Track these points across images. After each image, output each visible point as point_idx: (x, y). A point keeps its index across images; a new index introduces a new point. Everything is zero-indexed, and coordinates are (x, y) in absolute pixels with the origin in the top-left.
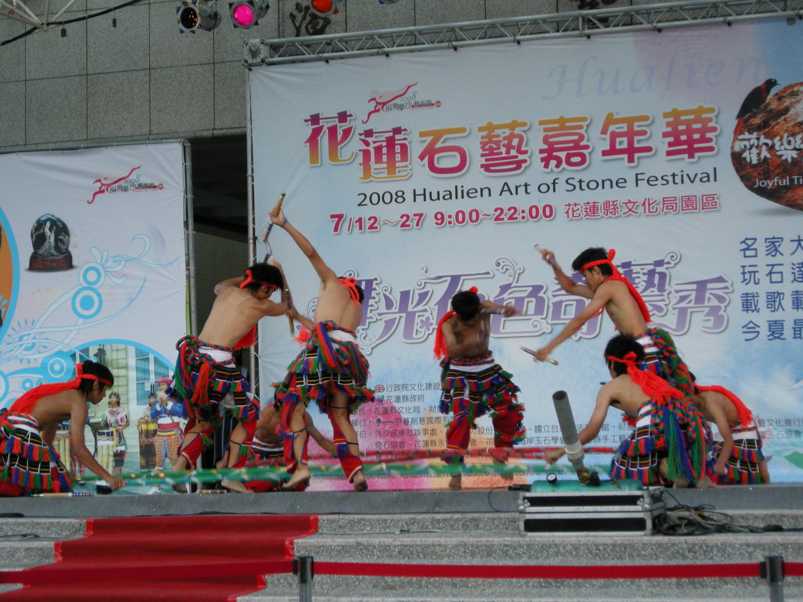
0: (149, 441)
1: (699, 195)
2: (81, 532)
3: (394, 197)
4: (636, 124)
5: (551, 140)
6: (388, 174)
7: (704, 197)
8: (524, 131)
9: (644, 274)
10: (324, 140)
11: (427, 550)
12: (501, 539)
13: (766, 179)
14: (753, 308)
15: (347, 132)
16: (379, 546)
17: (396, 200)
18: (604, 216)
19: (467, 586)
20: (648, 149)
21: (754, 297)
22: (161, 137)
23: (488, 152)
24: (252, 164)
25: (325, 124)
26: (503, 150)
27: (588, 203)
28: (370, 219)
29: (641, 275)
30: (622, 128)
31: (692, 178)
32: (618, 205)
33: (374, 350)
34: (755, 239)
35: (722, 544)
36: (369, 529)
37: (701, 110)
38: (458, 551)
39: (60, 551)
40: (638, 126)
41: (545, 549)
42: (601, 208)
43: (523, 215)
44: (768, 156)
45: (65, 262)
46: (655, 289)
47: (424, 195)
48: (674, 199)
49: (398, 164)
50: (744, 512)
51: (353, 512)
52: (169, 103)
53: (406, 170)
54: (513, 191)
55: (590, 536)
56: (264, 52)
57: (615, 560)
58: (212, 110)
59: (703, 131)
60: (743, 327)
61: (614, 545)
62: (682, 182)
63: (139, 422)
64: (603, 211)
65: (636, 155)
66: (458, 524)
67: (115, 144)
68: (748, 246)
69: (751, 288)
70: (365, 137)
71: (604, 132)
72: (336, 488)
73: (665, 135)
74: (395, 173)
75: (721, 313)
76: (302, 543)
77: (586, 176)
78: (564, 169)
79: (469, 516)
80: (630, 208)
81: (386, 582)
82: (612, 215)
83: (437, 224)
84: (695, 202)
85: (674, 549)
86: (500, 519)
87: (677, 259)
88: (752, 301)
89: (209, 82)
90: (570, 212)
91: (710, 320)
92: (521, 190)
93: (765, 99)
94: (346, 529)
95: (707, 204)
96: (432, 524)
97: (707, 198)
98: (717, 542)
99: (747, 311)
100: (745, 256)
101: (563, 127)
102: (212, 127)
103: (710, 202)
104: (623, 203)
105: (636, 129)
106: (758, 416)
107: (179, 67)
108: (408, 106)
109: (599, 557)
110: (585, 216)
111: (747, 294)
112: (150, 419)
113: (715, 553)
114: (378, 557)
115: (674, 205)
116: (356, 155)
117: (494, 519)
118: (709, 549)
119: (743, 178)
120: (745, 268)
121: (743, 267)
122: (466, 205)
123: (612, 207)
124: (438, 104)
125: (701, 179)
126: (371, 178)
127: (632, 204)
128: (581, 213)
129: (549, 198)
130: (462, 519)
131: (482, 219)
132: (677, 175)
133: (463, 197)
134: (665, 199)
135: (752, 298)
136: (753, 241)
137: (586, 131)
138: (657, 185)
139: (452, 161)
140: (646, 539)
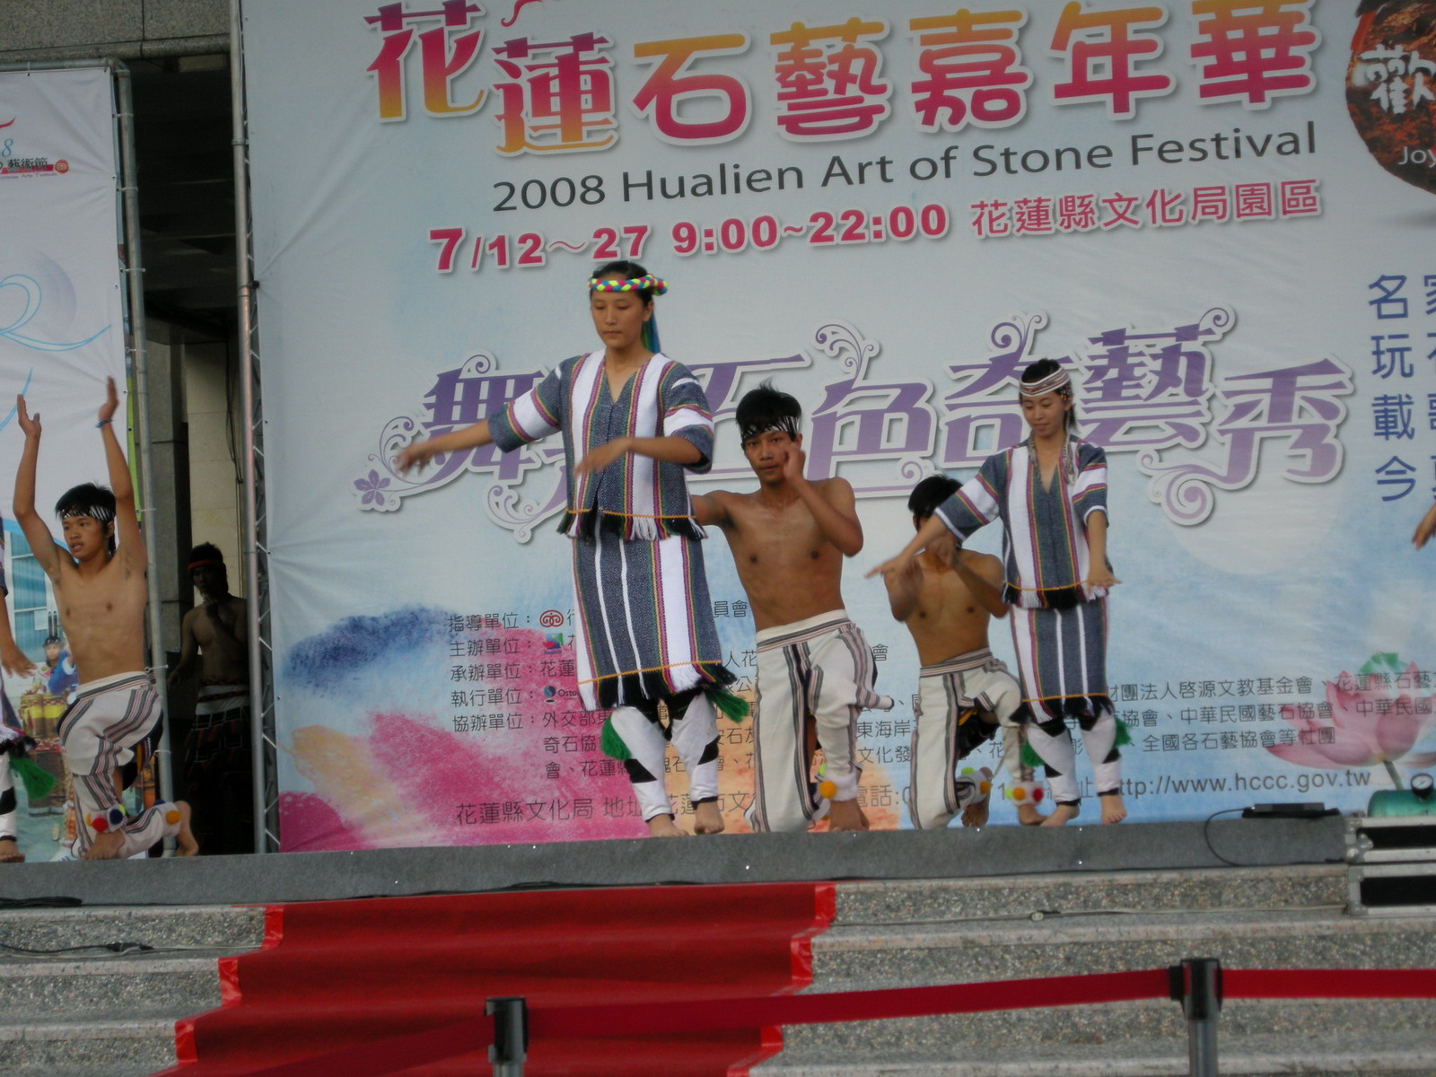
0: (47, 745)
1: (1275, 182)
2: (253, 937)
3: (579, 190)
4: (1131, 27)
5: (938, 62)
6: (565, 138)
7: (1288, 188)
8: (876, 43)
9: (1154, 357)
10: (413, 64)
13: (1425, 147)
14: (1400, 428)
15: (467, 46)
16: (1017, 946)
18: (1062, 229)
19: (1270, 1030)
20: (1161, 82)
21: (1401, 404)
23: (793, 89)
24: (245, 117)
25: (414, 27)
26: (829, 84)
27: (1026, 202)
28: (523, 240)
29: (1147, 360)
30: (1101, 35)
31: (1259, 145)
32: (1093, 206)
33: (538, 533)
34: (1403, 279)
36: (958, 910)
39: (234, 978)
40: (1136, 32)
42: (1054, 211)
43: (878, 228)
44: (1429, 96)
46: (1180, 390)
47: (649, 185)
48: (1219, 191)
49: (586, 118)
53: (606, 130)
54: (854, 175)
59: (1282, 42)
60: (1378, 471)
62: (1238, 153)
63: (22, 703)
64: (1060, 219)
65: (1133, 96)
66: (1173, 895)
68: (1386, 294)
69: (1395, 385)
70: (510, 56)
71: (1059, 43)
72: (454, 841)
73: (1198, 51)
74: (579, 137)
75: (1329, 439)
76: (832, 945)
77: (1019, 142)
78: (968, 126)
79: (1198, 876)
80: (1121, 211)
81: (1074, 1025)
82: (1079, 228)
83: (679, 249)
84: (1266, 197)
86: (1272, 881)
87: (1227, 323)
88: (1398, 414)
90: (985, 220)
91: (1303, 456)
92: (873, 173)
94: (903, 913)
95: (1293, 203)
97: (1292, 189)
100: (1380, 316)
101: (965, 35)
102: (138, 34)
103: (1301, 197)
104: (1104, 201)
105: (1131, 37)
106: (1413, 665)
110: (1018, 230)
111: (1385, 398)
112: (48, 695)
115: (1220, 205)
116: (488, 98)
119: (1374, 146)
120: (1381, 342)
121: (1377, 339)
122: (747, 207)
123: (1078, 210)
125: (1279, 148)
126: (525, 149)
127: (1125, 204)
128: (1009, 223)
129: (937, 191)
130: (1180, 883)
131: (782, 238)
132: (1226, 139)
133: (738, 190)
134: (1199, 193)
135: (1397, 407)
136: (1398, 282)
137: (1018, 43)
138: (1179, 160)
139: (711, 108)
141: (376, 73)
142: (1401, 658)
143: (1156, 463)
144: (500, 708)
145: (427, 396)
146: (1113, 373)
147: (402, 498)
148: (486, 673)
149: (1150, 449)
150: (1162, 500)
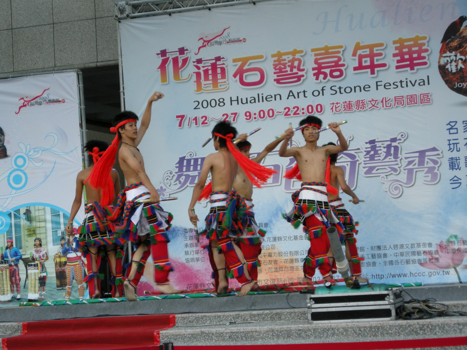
0: (61, 269)
1: (418, 94)
2: (19, 331)
3: (218, 102)
4: (375, 49)
5: (319, 61)
6: (213, 87)
7: (422, 96)
8: (302, 56)
9: (384, 147)
10: (170, 67)
11: (248, 335)
12: (296, 326)
13: (462, 82)
14: (457, 167)
15: (185, 61)
16: (216, 333)
17: (219, 105)
18: (356, 110)
20: (384, 65)
21: (457, 160)
22: (62, 68)
23: (278, 71)
24: (123, 84)
25: (170, 56)
26: (288, 69)
27: (346, 102)
28: (202, 118)
29: (382, 148)
30: (366, 52)
31: (413, 83)
32: (365, 103)
34: (456, 122)
35: (442, 324)
36: (209, 322)
37: (417, 38)
38: (268, 334)
39: (6, 344)
40: (376, 50)
41: (325, 332)
42: (354, 105)
43: (303, 111)
44: (463, 67)
45: (2, 153)
46: (392, 157)
47: (238, 100)
48: (402, 97)
49: (219, 81)
50: (455, 302)
51: (198, 311)
52: (67, 46)
53: (225, 84)
54: (296, 96)
55: (355, 322)
56: (128, 10)
57: (372, 337)
58: (96, 49)
59: (419, 52)
60: (450, 180)
61: (371, 327)
62: (407, 86)
63: (55, 257)
64: (356, 107)
65: (376, 69)
66: (268, 317)
67: (32, 74)
68: (451, 127)
69: (455, 154)
70: (197, 64)
71: (354, 55)
73: (395, 55)
74: (218, 87)
75: (436, 171)
76: (165, 333)
77: (343, 85)
78: (329, 80)
79: (275, 311)
80: (373, 104)
82: (361, 110)
83: (247, 119)
84: (415, 98)
85: (411, 329)
86: (295, 313)
87: (405, 137)
88: (456, 163)
89: (93, 31)
90: (334, 108)
91: (428, 176)
92: (301, 95)
93: (460, 29)
94: (194, 323)
95: (424, 100)
96: (250, 317)
97: (423, 96)
98: (439, 323)
99: (453, 169)
100: (450, 134)
101: (327, 53)
102: (96, 60)
103: (426, 98)
104: (369, 101)
105: (375, 52)
106: (462, 238)
107: (72, 22)
108: (224, 42)
109: (361, 336)
110: (344, 111)
111: (452, 158)
112: (62, 255)
113: (437, 330)
114: (216, 341)
115: (402, 101)
116: (191, 76)
117: (291, 313)
118: (433, 328)
119: (447, 82)
120: (450, 141)
121: (449, 140)
122: (265, 106)
123: (361, 104)
125: (419, 84)
126: (202, 91)
127: (374, 102)
128: (341, 108)
129: (320, 100)
130: (270, 314)
131: (276, 115)
132: (403, 82)
133: (263, 101)
134: (396, 98)
135: (455, 161)
136: (455, 123)
137: (342, 55)
138: (390, 88)
139: (255, 77)
140: (392, 322)
141: (159, 70)
142: (458, 236)
143: (386, 179)
144: (198, 256)
145: (176, 164)
146: (372, 153)
147: (170, 194)
148: (194, 245)
149: (384, 175)
150: (388, 190)
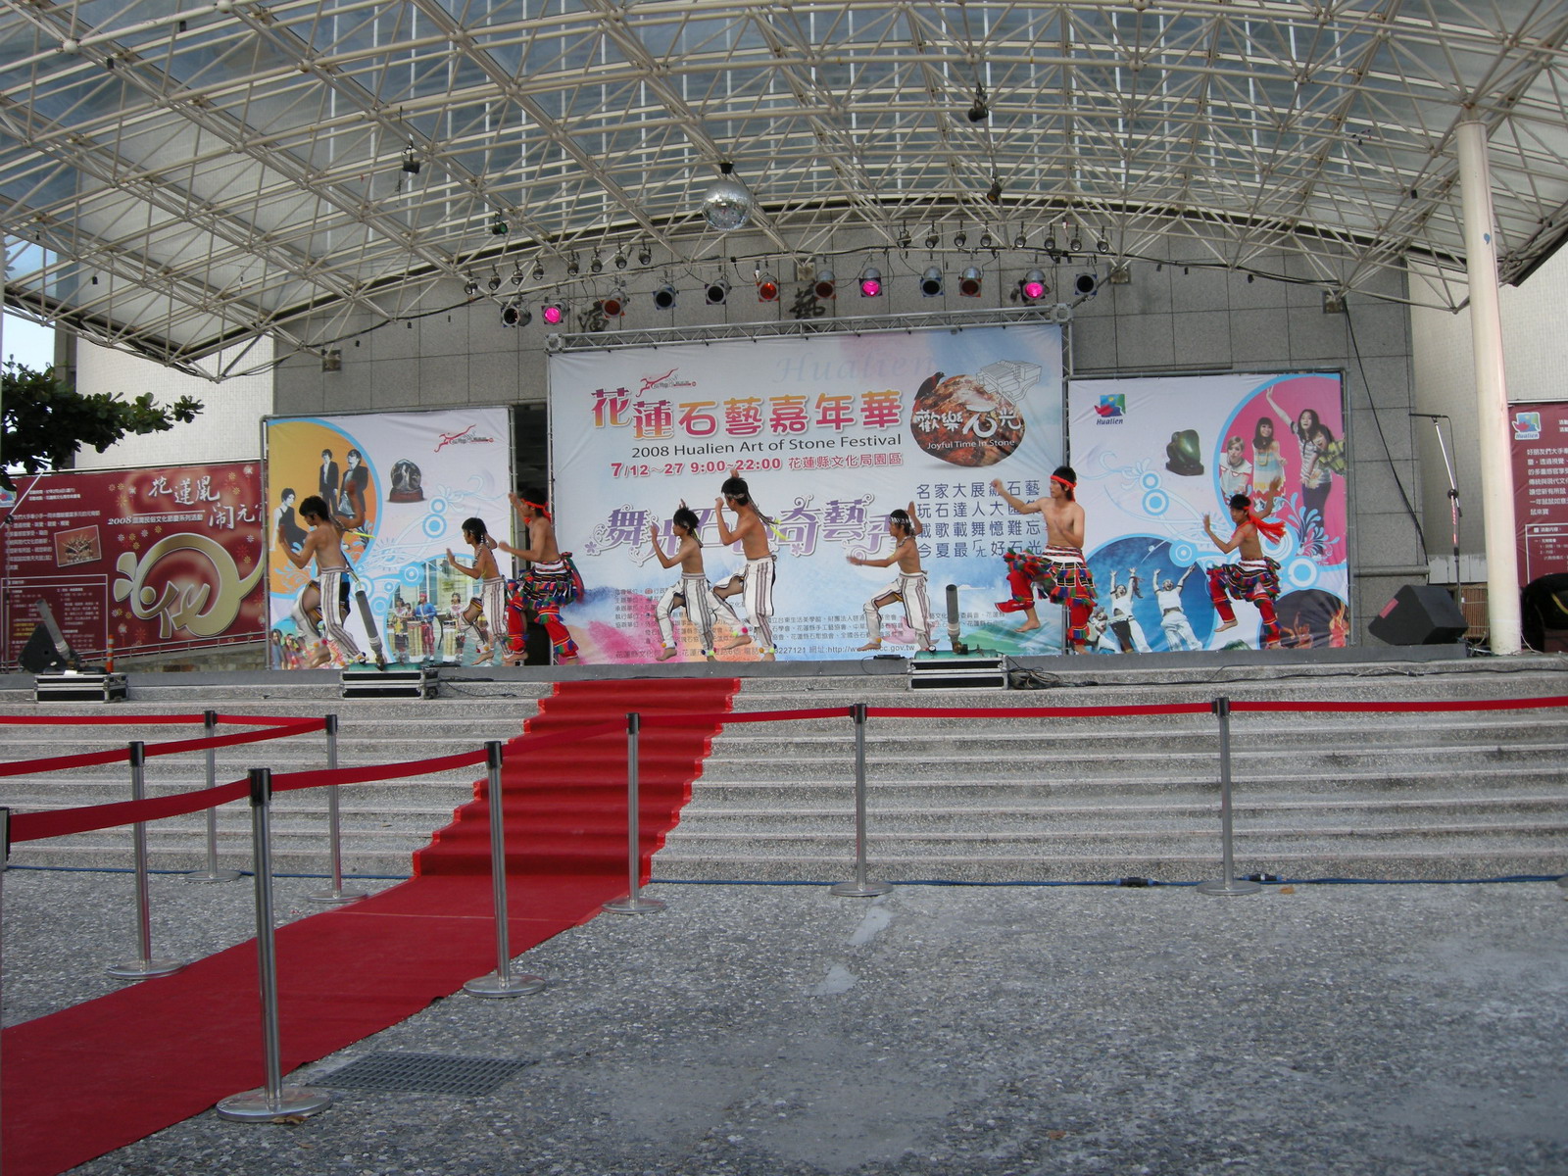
1: (887, 453)
2: (550, 693)
3: (661, 451)
5: (779, 412)
6: (656, 434)
7: (891, 455)
8: (758, 405)
9: (847, 509)
10: (607, 409)
12: (893, 694)
13: (936, 443)
15: (624, 403)
17: (662, 454)
18: (818, 467)
20: (851, 420)
22: (478, 404)
23: (731, 420)
24: (551, 426)
25: (607, 396)
26: (743, 418)
27: (806, 458)
28: (642, 467)
29: (845, 510)
30: (832, 404)
31: (882, 441)
32: (828, 460)
33: (645, 563)
34: (928, 486)
35: (1061, 695)
36: (781, 688)
37: (889, 393)
39: (543, 706)
40: (843, 403)
41: (929, 701)
42: (815, 461)
43: (758, 465)
44: (938, 427)
45: (417, 496)
46: (856, 520)
47: (683, 450)
48: (869, 456)
49: (663, 427)
50: (1065, 672)
52: (484, 379)
53: (670, 432)
54: (751, 448)
56: (560, 343)
58: (518, 385)
59: (890, 408)
61: (981, 697)
62: (875, 444)
64: (817, 464)
65: (842, 424)
66: (851, 684)
68: (923, 490)
70: (639, 407)
71: (818, 407)
73: (863, 410)
74: (661, 434)
76: (739, 699)
77: (804, 439)
78: (788, 433)
80: (837, 462)
82: (824, 467)
83: (693, 471)
84: (884, 458)
85: (1024, 698)
87: (871, 499)
89: (514, 365)
90: (793, 464)
92: (757, 447)
93: (935, 386)
94: (762, 688)
95: (893, 460)
97: (893, 456)
98: (1058, 693)
101: (787, 403)
102: (517, 398)
103: (895, 459)
104: (832, 458)
105: (842, 405)
107: (491, 353)
108: (671, 385)
110: (804, 467)
113: (1057, 700)
115: (869, 460)
116: (631, 420)
118: (1049, 698)
119: (919, 442)
122: (715, 458)
123: (823, 461)
124: (694, 384)
125: (889, 442)
126: (643, 437)
127: (839, 459)
128: (801, 465)
129: (777, 454)
130: (853, 680)
132: (872, 439)
133: (712, 452)
134: (863, 456)
136: (926, 486)
137: (805, 406)
138: (857, 446)
139: (704, 425)
140: (1006, 692)
141: (594, 412)
143: (847, 544)
144: (631, 620)
145: (609, 517)
146: (834, 514)
147: (601, 551)
148: (627, 609)
149: (845, 539)
